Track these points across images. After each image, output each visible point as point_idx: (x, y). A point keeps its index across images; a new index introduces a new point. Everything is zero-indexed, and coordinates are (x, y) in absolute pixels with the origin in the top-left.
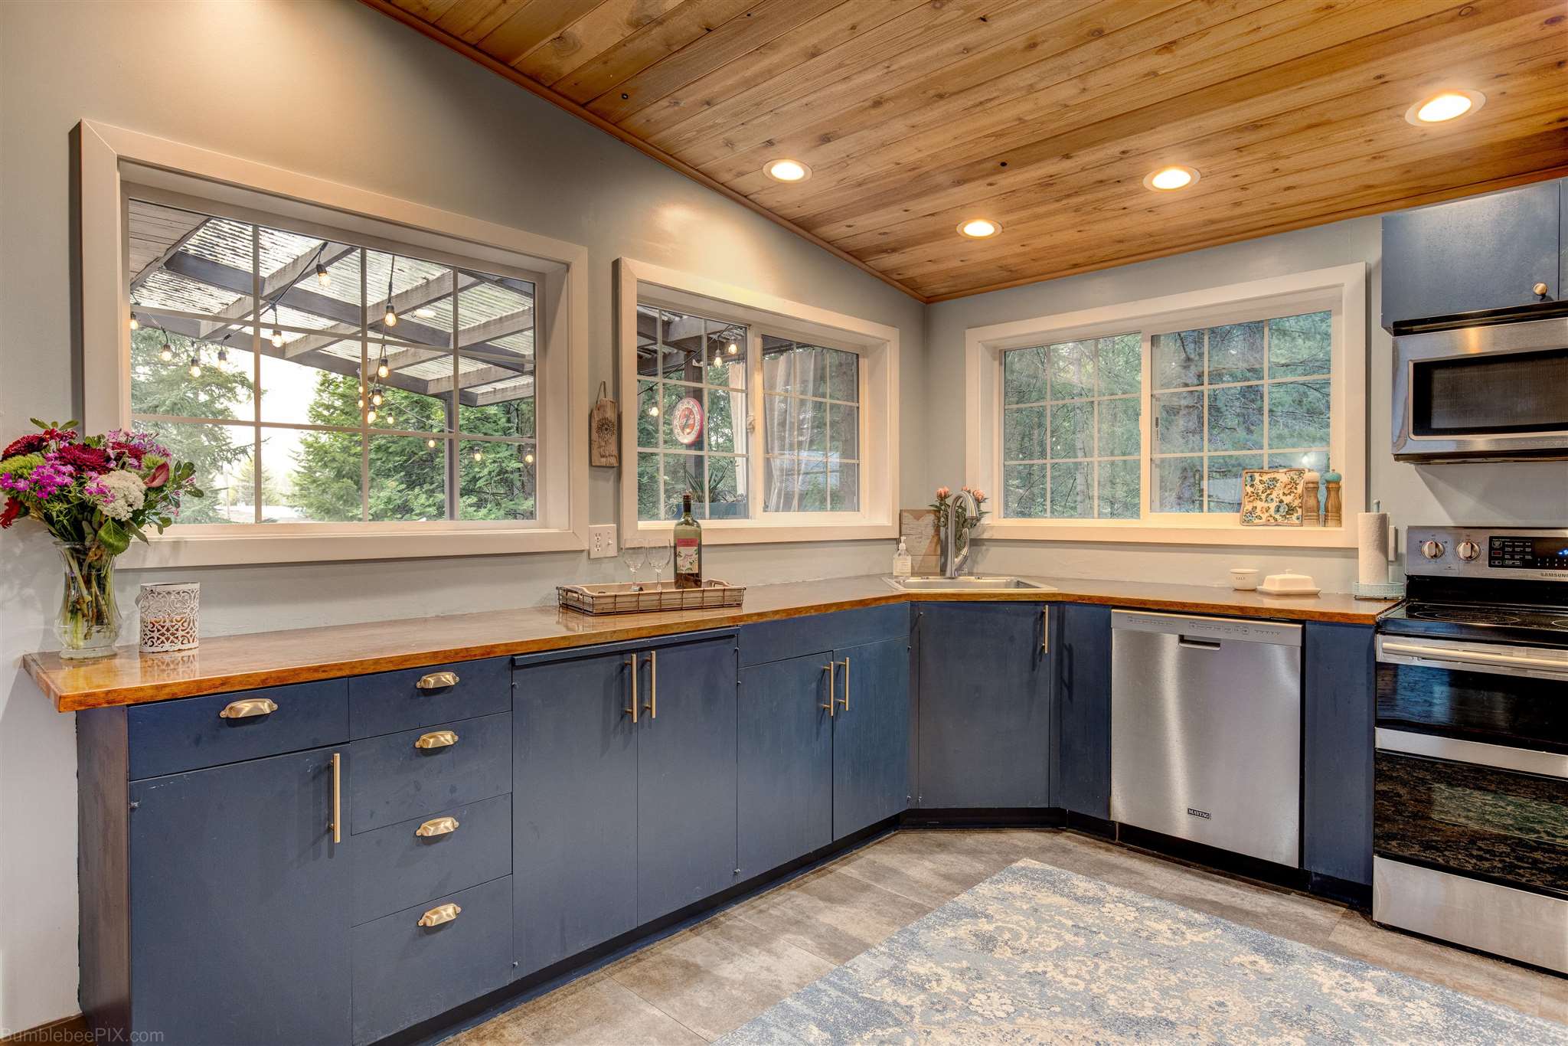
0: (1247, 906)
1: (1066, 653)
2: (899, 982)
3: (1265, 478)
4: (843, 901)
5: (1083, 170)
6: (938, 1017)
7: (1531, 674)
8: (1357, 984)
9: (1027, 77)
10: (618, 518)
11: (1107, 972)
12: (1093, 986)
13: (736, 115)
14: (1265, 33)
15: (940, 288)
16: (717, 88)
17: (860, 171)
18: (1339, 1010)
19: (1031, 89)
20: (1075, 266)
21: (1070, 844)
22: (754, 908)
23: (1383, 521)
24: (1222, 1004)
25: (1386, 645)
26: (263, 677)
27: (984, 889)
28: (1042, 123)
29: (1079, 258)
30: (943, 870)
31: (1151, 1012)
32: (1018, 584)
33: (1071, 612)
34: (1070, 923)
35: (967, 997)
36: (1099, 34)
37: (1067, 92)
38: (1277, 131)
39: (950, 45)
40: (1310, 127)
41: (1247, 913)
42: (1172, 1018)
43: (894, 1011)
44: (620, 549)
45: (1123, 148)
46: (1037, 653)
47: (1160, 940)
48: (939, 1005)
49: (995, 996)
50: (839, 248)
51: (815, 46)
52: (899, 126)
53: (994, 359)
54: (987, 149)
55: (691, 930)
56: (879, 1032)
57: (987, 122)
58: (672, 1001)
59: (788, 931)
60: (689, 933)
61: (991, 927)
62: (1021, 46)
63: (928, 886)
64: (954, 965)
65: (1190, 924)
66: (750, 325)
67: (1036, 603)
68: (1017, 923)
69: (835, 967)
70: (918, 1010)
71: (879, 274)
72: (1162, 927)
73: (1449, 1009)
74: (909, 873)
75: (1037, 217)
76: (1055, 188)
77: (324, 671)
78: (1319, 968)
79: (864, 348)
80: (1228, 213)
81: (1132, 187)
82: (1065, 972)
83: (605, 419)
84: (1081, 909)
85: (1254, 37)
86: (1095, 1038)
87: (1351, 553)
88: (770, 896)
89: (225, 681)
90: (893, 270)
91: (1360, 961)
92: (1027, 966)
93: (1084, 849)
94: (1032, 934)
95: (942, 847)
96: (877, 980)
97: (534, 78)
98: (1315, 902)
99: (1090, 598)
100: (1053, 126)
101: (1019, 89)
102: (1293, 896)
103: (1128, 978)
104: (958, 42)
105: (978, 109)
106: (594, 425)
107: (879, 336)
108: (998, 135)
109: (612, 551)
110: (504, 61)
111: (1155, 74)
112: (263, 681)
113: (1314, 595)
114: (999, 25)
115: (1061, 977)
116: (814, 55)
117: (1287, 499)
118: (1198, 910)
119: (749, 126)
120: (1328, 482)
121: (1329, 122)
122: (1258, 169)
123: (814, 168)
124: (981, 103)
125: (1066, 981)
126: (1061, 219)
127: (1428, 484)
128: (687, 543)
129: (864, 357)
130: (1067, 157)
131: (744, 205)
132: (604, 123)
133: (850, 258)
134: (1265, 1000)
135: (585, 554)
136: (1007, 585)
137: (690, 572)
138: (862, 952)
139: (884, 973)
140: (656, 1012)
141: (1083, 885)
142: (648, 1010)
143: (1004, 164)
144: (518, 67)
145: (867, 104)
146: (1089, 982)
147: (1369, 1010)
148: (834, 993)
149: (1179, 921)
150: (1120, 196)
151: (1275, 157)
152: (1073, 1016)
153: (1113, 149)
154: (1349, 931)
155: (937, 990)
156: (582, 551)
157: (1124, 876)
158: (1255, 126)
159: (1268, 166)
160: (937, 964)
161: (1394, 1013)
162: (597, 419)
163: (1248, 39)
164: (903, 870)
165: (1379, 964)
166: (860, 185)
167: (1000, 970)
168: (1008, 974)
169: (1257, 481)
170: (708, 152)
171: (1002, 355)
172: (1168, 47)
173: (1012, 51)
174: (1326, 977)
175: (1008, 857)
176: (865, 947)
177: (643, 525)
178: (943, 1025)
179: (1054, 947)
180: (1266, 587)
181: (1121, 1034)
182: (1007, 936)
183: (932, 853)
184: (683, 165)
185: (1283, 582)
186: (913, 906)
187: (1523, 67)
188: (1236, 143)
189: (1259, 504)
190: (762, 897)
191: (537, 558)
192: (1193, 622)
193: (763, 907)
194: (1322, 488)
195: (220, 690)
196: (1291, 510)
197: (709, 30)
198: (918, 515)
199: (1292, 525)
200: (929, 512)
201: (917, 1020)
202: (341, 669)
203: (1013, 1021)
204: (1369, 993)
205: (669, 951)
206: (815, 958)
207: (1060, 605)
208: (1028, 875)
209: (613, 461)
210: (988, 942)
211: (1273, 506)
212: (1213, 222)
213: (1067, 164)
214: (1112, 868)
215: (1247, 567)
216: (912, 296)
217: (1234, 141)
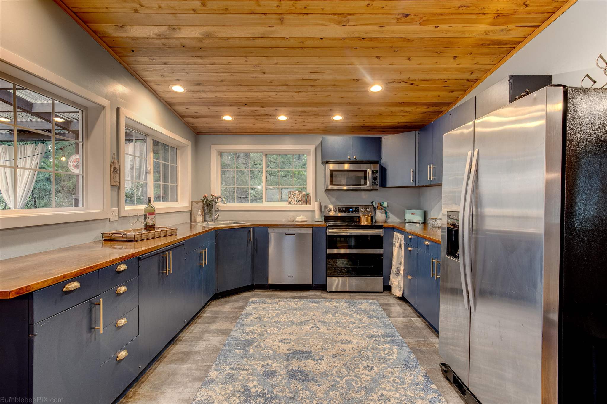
0: (304, 295)
1: (255, 241)
2: (247, 334)
3: (293, 193)
4: (213, 322)
5: (264, 111)
6: (263, 337)
7: (353, 234)
8: (332, 303)
9: (266, 88)
10: (118, 206)
11: (290, 315)
12: (289, 319)
13: (173, 69)
14: (317, 96)
15: (203, 130)
16: (172, 61)
17: (203, 95)
18: (333, 308)
19: (264, 91)
20: (247, 132)
21: (259, 293)
22: (188, 332)
23: (320, 203)
24: (314, 314)
25: (329, 231)
26: (76, 273)
27: (247, 308)
28: (262, 98)
29: (249, 131)
30: (233, 307)
31: (304, 320)
32: (234, 223)
33: (257, 229)
34: (274, 309)
35: (266, 330)
36: (287, 85)
37: (273, 94)
38: (308, 114)
39: (252, 75)
40: (314, 115)
41: (305, 297)
42: (308, 319)
43: (253, 340)
44: (119, 217)
45: (276, 109)
46: (249, 241)
47: (294, 307)
48: (261, 335)
49: (272, 328)
50: (178, 114)
51: (214, 62)
52: (224, 88)
53: (219, 155)
54: (243, 100)
55: (173, 344)
56: (253, 345)
57: (248, 94)
58: (189, 362)
59: (205, 334)
60: (173, 345)
61: (258, 315)
62: (268, 82)
63: (233, 312)
64: (256, 326)
65: (297, 302)
66: (148, 135)
67: (248, 228)
68: (263, 312)
69: (227, 337)
70: (258, 337)
71: (187, 124)
72: (292, 304)
73: (348, 302)
74: (224, 310)
75: (246, 119)
76: (255, 113)
77: (92, 268)
78: (325, 302)
79: (178, 146)
80: (289, 128)
81: (273, 118)
82: (281, 319)
83: (116, 168)
84: (274, 306)
85: (316, 96)
86: (298, 328)
87: (314, 211)
88: (189, 328)
89: (65, 276)
90: (191, 123)
91: (330, 299)
92: (273, 320)
93: (262, 293)
94: (268, 314)
95: (228, 302)
96: (242, 335)
97: (95, 32)
98: (315, 291)
99: (262, 225)
100: (264, 100)
101: (262, 90)
102: (310, 291)
103: (295, 316)
104: (255, 75)
105: (248, 91)
106: (112, 170)
107: (186, 143)
108: (249, 98)
109: (117, 218)
110: (85, 22)
111: (293, 96)
112: (75, 275)
113: (306, 221)
114: (266, 76)
115: (281, 320)
116: (213, 64)
117: (298, 199)
118: (296, 299)
119: (174, 74)
120: (307, 195)
121: (319, 115)
122: (301, 120)
123: (188, 90)
124: (250, 90)
125: (283, 320)
126: (251, 121)
127: (328, 196)
128: (151, 214)
129: (179, 149)
130: (263, 107)
131: (153, 94)
132: (115, 55)
133: (180, 117)
134: (320, 311)
135: (108, 220)
136: (231, 224)
137: (153, 224)
138: (231, 331)
139: (242, 334)
140: (186, 366)
141: (270, 301)
142: (183, 367)
143: (246, 105)
144: (90, 27)
145: (219, 80)
146: (288, 319)
147: (337, 307)
148: (234, 342)
149: (295, 302)
150: (269, 119)
151: (305, 119)
152: (290, 326)
153: (274, 108)
154: (324, 294)
155: (258, 332)
156: (107, 219)
157: (276, 296)
158: (305, 112)
159: (303, 120)
160: (253, 327)
161: (341, 306)
162: (113, 168)
163: (314, 96)
164: (222, 310)
165: (333, 299)
166: (200, 99)
167: (268, 323)
168: (270, 323)
169: (291, 194)
170: (151, 76)
171: (221, 154)
172: (298, 92)
173: (266, 82)
174: (327, 303)
175: (247, 300)
176: (231, 330)
177: (128, 207)
178: (266, 338)
179: (275, 315)
180: (297, 220)
181: (302, 326)
182: (263, 316)
183: (226, 304)
184: (138, 76)
185: (301, 218)
186: (233, 317)
187: (352, 115)
188: (300, 114)
189: (292, 200)
190: (187, 329)
191: (93, 222)
192: (289, 229)
193: (190, 331)
194: (306, 197)
195: (63, 280)
196: (299, 201)
197: (184, 47)
198: (197, 203)
199: (300, 205)
200: (200, 202)
201: (259, 339)
202: (97, 267)
203: (280, 332)
204: (335, 304)
205: (172, 352)
206: (220, 337)
207: (254, 227)
208: (254, 302)
209: (117, 184)
210: (260, 319)
211: (295, 200)
212: (285, 129)
213: (262, 109)
214: (272, 295)
215: (291, 215)
216: (193, 131)
217: (299, 114)
